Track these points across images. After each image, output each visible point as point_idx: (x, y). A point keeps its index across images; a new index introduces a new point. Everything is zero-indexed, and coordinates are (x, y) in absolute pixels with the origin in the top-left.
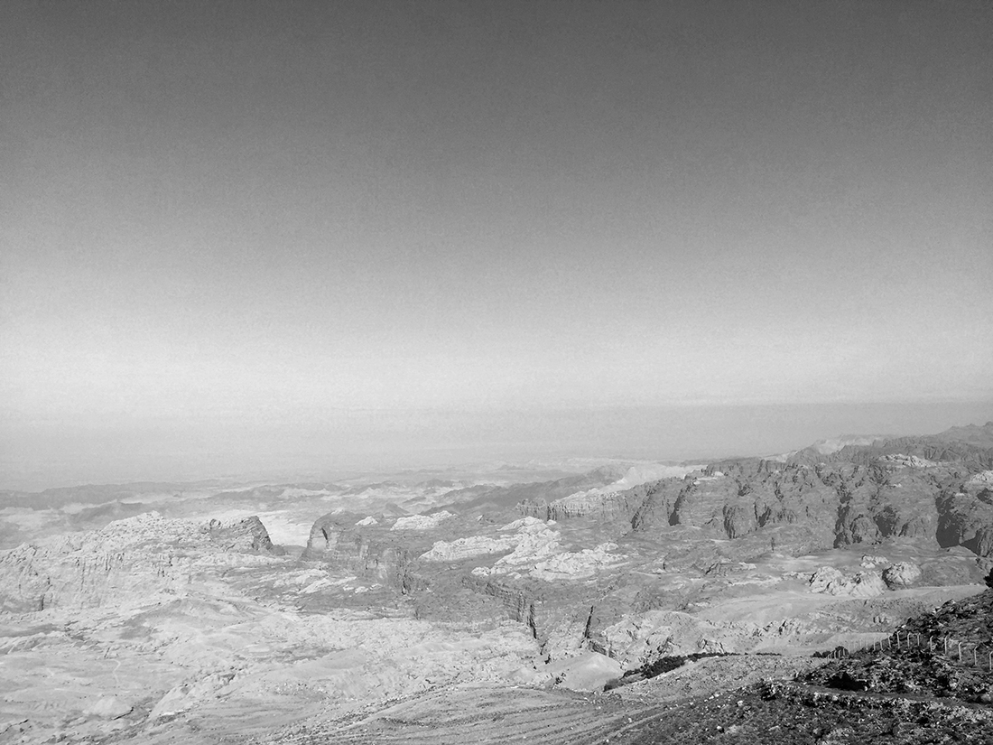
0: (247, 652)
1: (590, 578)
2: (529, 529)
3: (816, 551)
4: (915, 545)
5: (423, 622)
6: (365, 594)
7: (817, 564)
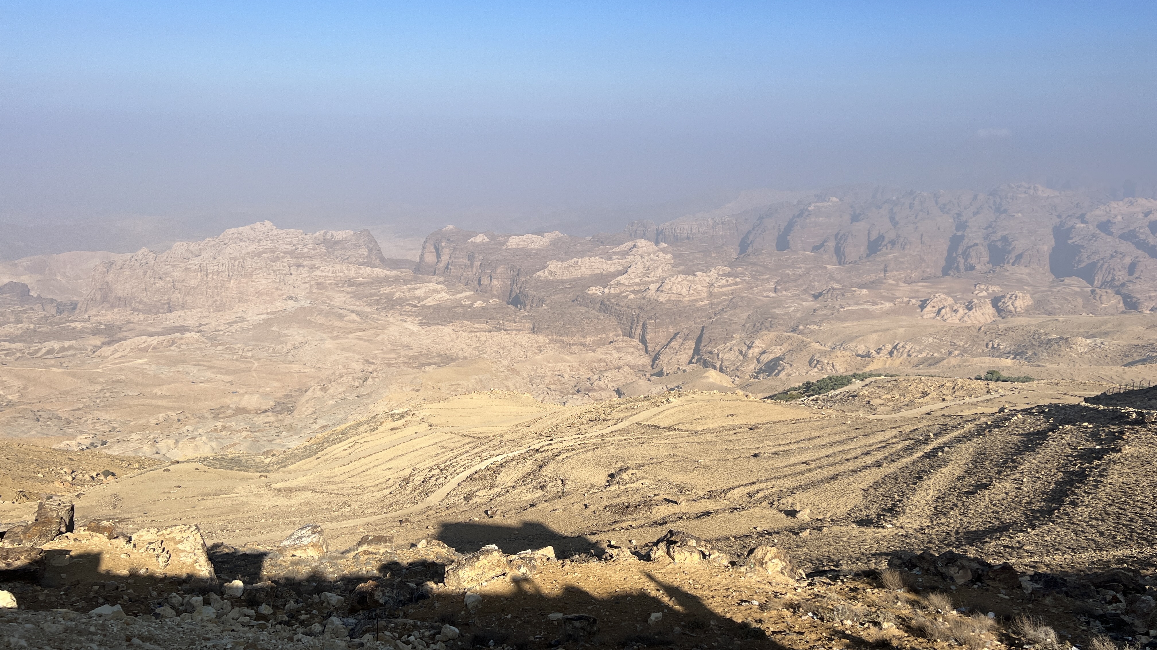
0: (375, 357)
1: (702, 300)
2: (641, 251)
3: (928, 278)
4: (1029, 275)
5: (541, 337)
6: (483, 308)
7: (929, 291)
